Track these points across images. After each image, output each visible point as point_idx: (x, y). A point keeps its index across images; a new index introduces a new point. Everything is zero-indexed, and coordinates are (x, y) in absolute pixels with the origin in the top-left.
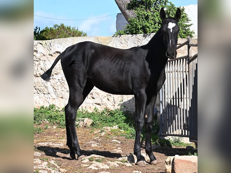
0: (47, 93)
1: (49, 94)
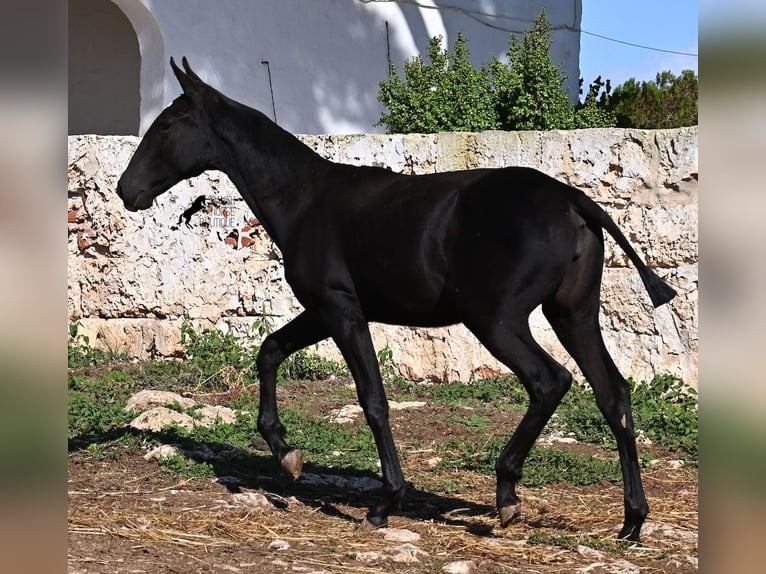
0: (649, 332)
1: (656, 333)
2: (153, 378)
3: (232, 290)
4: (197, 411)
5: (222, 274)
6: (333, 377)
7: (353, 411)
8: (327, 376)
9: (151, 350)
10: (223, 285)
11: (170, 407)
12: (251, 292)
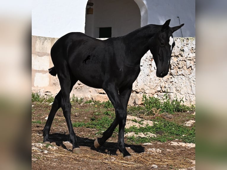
2: (131, 111)
3: (158, 85)
4: (142, 122)
5: (156, 80)
6: (188, 111)
7: (192, 122)
8: (186, 111)
9: (134, 103)
10: (156, 83)
11: (133, 121)
12: (164, 85)
